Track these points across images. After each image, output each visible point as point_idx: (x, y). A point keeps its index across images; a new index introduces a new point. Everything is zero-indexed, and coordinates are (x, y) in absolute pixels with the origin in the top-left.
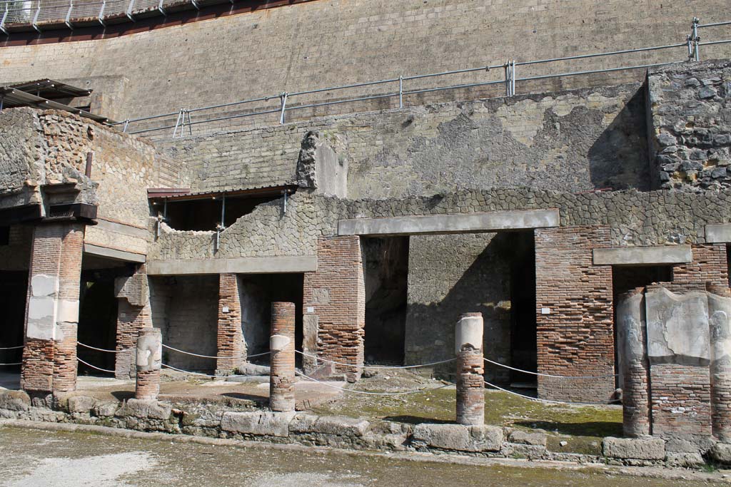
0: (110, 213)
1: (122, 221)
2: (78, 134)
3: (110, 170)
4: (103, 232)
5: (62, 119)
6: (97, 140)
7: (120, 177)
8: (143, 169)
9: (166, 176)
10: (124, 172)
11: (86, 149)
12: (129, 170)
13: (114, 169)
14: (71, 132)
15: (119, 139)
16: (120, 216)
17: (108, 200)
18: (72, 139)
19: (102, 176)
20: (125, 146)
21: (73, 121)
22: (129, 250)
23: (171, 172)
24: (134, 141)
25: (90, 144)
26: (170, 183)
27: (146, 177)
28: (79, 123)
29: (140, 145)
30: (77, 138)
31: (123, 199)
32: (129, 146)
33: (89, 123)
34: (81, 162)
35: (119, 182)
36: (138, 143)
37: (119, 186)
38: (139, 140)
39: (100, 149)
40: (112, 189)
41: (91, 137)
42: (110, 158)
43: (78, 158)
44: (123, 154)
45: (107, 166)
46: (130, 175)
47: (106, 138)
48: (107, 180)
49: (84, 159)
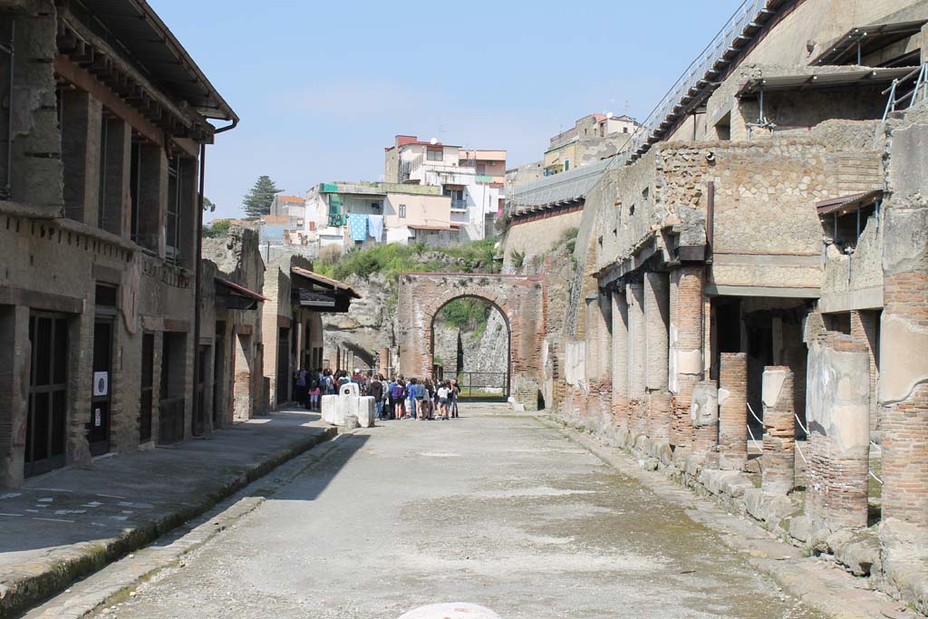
0: (753, 244)
1: (773, 251)
2: (694, 163)
3: (748, 194)
4: (743, 269)
5: (676, 151)
6: (721, 163)
7: (766, 198)
8: (806, 180)
9: (853, 178)
10: (771, 190)
11: (707, 178)
12: (779, 186)
13: (754, 190)
14: (686, 164)
15: (758, 151)
16: (769, 245)
17: (748, 230)
18: (686, 172)
19: (735, 204)
20: (769, 157)
21: (687, 151)
22: (788, 285)
23: (864, 170)
24: (785, 148)
25: (712, 170)
26: (861, 186)
27: (811, 189)
28: (693, 151)
29: (797, 149)
30: (694, 169)
31: (773, 224)
32: (777, 156)
33: (707, 146)
34: (699, 195)
35: (764, 204)
36: (792, 148)
37: (764, 209)
38: (794, 143)
39: (727, 173)
40: (753, 215)
41: (712, 163)
42: (746, 179)
43: (693, 192)
44: (766, 168)
45: (742, 189)
46: (783, 191)
47: (735, 157)
48: (743, 207)
49: (705, 190)
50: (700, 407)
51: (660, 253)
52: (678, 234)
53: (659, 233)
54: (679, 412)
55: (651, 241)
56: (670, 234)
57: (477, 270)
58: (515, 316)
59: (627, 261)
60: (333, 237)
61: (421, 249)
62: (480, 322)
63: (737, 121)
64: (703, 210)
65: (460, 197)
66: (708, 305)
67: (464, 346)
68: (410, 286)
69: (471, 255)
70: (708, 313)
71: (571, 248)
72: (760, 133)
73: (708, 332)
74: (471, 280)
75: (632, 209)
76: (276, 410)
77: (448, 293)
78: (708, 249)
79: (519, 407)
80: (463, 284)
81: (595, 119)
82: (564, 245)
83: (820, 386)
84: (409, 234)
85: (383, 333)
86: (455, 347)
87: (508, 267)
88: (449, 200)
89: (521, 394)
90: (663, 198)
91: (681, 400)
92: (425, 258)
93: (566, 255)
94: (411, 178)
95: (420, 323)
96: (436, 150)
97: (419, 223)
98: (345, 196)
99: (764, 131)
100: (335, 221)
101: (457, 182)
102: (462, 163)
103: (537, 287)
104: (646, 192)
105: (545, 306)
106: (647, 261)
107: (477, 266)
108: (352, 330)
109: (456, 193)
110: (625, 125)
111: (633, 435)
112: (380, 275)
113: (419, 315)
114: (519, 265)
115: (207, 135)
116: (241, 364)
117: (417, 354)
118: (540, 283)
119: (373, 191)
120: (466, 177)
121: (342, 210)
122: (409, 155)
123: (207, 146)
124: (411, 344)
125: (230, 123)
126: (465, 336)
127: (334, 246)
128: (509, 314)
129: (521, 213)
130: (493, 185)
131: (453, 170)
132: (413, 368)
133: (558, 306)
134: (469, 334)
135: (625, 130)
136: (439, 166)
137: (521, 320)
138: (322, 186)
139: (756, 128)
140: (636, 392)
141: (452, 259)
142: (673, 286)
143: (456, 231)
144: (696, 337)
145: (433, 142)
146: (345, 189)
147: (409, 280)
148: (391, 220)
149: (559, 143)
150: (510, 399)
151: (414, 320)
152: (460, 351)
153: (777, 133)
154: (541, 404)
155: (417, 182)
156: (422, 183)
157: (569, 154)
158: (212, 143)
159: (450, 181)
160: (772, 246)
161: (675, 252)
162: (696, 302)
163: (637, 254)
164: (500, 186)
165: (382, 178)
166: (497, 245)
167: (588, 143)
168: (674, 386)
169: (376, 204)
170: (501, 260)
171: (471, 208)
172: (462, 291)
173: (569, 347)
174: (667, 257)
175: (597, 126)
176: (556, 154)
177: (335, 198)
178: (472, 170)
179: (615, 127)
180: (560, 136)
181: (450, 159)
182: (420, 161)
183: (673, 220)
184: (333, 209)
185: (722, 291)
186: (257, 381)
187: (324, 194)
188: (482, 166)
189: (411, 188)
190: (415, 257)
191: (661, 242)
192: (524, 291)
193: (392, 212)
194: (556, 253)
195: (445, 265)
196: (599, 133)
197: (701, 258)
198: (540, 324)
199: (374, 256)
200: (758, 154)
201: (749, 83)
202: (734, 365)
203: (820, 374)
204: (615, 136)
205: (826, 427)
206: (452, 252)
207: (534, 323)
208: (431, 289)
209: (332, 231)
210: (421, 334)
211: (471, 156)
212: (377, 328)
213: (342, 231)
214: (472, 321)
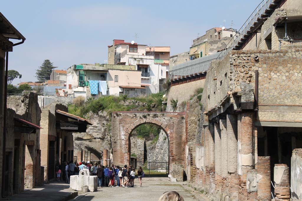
0: (278, 101)
1: (288, 104)
2: (248, 61)
3: (275, 76)
4: (274, 113)
5: (239, 55)
6: (262, 61)
7: (284, 78)
10: (287, 74)
11: (255, 68)
12: (291, 72)
13: (278, 74)
14: (245, 61)
15: (280, 55)
16: (286, 101)
17: (276, 94)
18: (244, 66)
19: (269, 81)
20: (286, 58)
21: (245, 55)
22: (296, 121)
24: (294, 53)
25: (257, 65)
28: (248, 55)
29: (300, 53)
30: (249, 64)
31: (288, 91)
32: (289, 57)
33: (255, 53)
34: (251, 77)
35: (284, 81)
36: (297, 53)
37: (283, 83)
38: (298, 51)
39: (265, 66)
40: (278, 87)
41: (257, 61)
42: (274, 69)
43: (248, 75)
44: (284, 63)
45: (272, 74)
46: (293, 75)
47: (269, 58)
48: (273, 82)
49: (254, 74)
50: (250, 183)
51: (232, 105)
52: (240, 96)
53: (231, 96)
54: (242, 185)
55: (228, 99)
56: (236, 96)
57: (153, 109)
58: (171, 133)
59: (219, 108)
60: (81, 92)
61: (125, 98)
62: (155, 136)
63: (275, 38)
64: (253, 84)
65: (146, 71)
66: (256, 131)
67: (148, 148)
68: (118, 118)
69: (151, 101)
70: (256, 135)
71: (200, 98)
72: (285, 44)
73: (256, 145)
74: (149, 115)
75: (221, 82)
76: (48, 183)
77: (137, 122)
78: (256, 103)
79: (174, 180)
80: (145, 117)
81: (215, 30)
82: (196, 97)
83: (296, 175)
84: (120, 90)
85: (106, 142)
86: (143, 149)
87: (169, 108)
88: (140, 73)
89: (175, 173)
90: (233, 78)
91: (243, 179)
92: (127, 103)
93: (197, 102)
94: (121, 61)
95: (123, 137)
96: (134, 47)
97: (125, 84)
98: (87, 71)
99: (287, 43)
100: (82, 83)
101: (145, 63)
102: (148, 53)
103: (183, 118)
104: (226, 75)
105: (187, 128)
106: (227, 108)
107: (154, 107)
108: (90, 140)
109: (144, 69)
110: (231, 33)
111: (224, 196)
112: (104, 112)
113: (123, 133)
114: (175, 106)
115: (9, 47)
116: (28, 160)
117: (121, 153)
118: (184, 116)
119: (101, 68)
120: (149, 61)
121: (85, 78)
122: (120, 50)
123: (9, 52)
124: (118, 148)
125: (21, 40)
126: (148, 143)
127: (80, 97)
128: (168, 132)
129: (176, 80)
130: (163, 65)
131: (143, 57)
132: (119, 160)
133: (193, 128)
134: (150, 142)
135: (231, 36)
136: (135, 55)
137: (174, 135)
138: (75, 66)
139: (283, 42)
140: (225, 175)
141: (141, 103)
142: (239, 122)
143: (144, 89)
144: (250, 147)
145: (133, 43)
146: (87, 68)
147: (117, 115)
148: (111, 83)
149: (198, 42)
150: (169, 176)
151: (120, 136)
152: (145, 151)
153: (294, 44)
154: (185, 178)
155: (124, 64)
156: (127, 64)
157: (202, 49)
158: (12, 51)
159: (141, 63)
160: (288, 102)
161: (239, 105)
162: (250, 130)
163: (223, 104)
164: (167, 65)
165: (106, 61)
166: (164, 96)
167: (212, 43)
168: (240, 172)
169: (103, 75)
170: (166, 104)
171: (152, 77)
172: (144, 120)
173: (197, 149)
174: (235, 108)
175: (217, 34)
176: (196, 48)
177: (82, 72)
178: (152, 57)
179: (226, 34)
180: (198, 39)
181: (141, 51)
182: (125, 52)
183: (238, 89)
184: (81, 78)
185: (263, 124)
186: (37, 168)
187: (76, 70)
188: (158, 55)
189: (121, 67)
190: (122, 102)
191: (232, 100)
192: (176, 120)
193: (111, 79)
194: (192, 101)
195: (137, 107)
196: (218, 37)
197: (252, 108)
198: (184, 137)
199: (101, 102)
200: (280, 56)
201: (279, 19)
202: (264, 163)
203: (295, 169)
204: (226, 39)
205: (298, 195)
206: (141, 100)
207: (181, 137)
208: (128, 120)
209: (81, 89)
210: (123, 142)
211: (152, 50)
212: (103, 139)
213: (85, 89)
214: (151, 135)
